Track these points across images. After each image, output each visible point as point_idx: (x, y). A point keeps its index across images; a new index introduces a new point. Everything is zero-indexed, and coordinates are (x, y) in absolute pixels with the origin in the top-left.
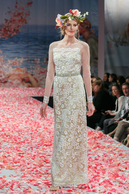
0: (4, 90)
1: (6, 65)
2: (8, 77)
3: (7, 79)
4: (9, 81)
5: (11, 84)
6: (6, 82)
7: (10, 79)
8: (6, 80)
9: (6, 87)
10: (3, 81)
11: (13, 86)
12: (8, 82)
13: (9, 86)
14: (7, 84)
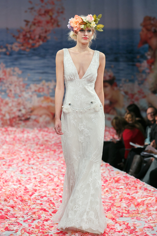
0: (25, 132)
1: (27, 93)
2: (32, 112)
3: (30, 115)
4: (33, 117)
5: (35, 123)
6: (27, 119)
7: (35, 115)
8: (28, 117)
9: (28, 127)
10: (23, 118)
11: (38, 125)
12: (30, 120)
13: (33, 127)
14: (29, 123)
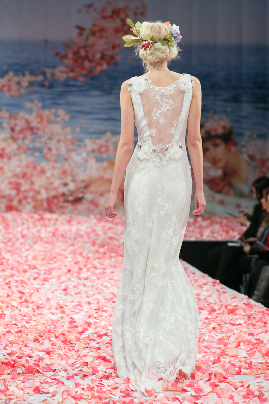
0: (74, 222)
1: (80, 154)
2: (86, 187)
3: (83, 193)
4: (89, 197)
5: (92, 207)
6: (78, 200)
7: (91, 193)
8: (80, 195)
9: (79, 213)
10: (71, 198)
11: (98, 211)
12: (84, 201)
13: (89, 212)
14: (81, 207)
